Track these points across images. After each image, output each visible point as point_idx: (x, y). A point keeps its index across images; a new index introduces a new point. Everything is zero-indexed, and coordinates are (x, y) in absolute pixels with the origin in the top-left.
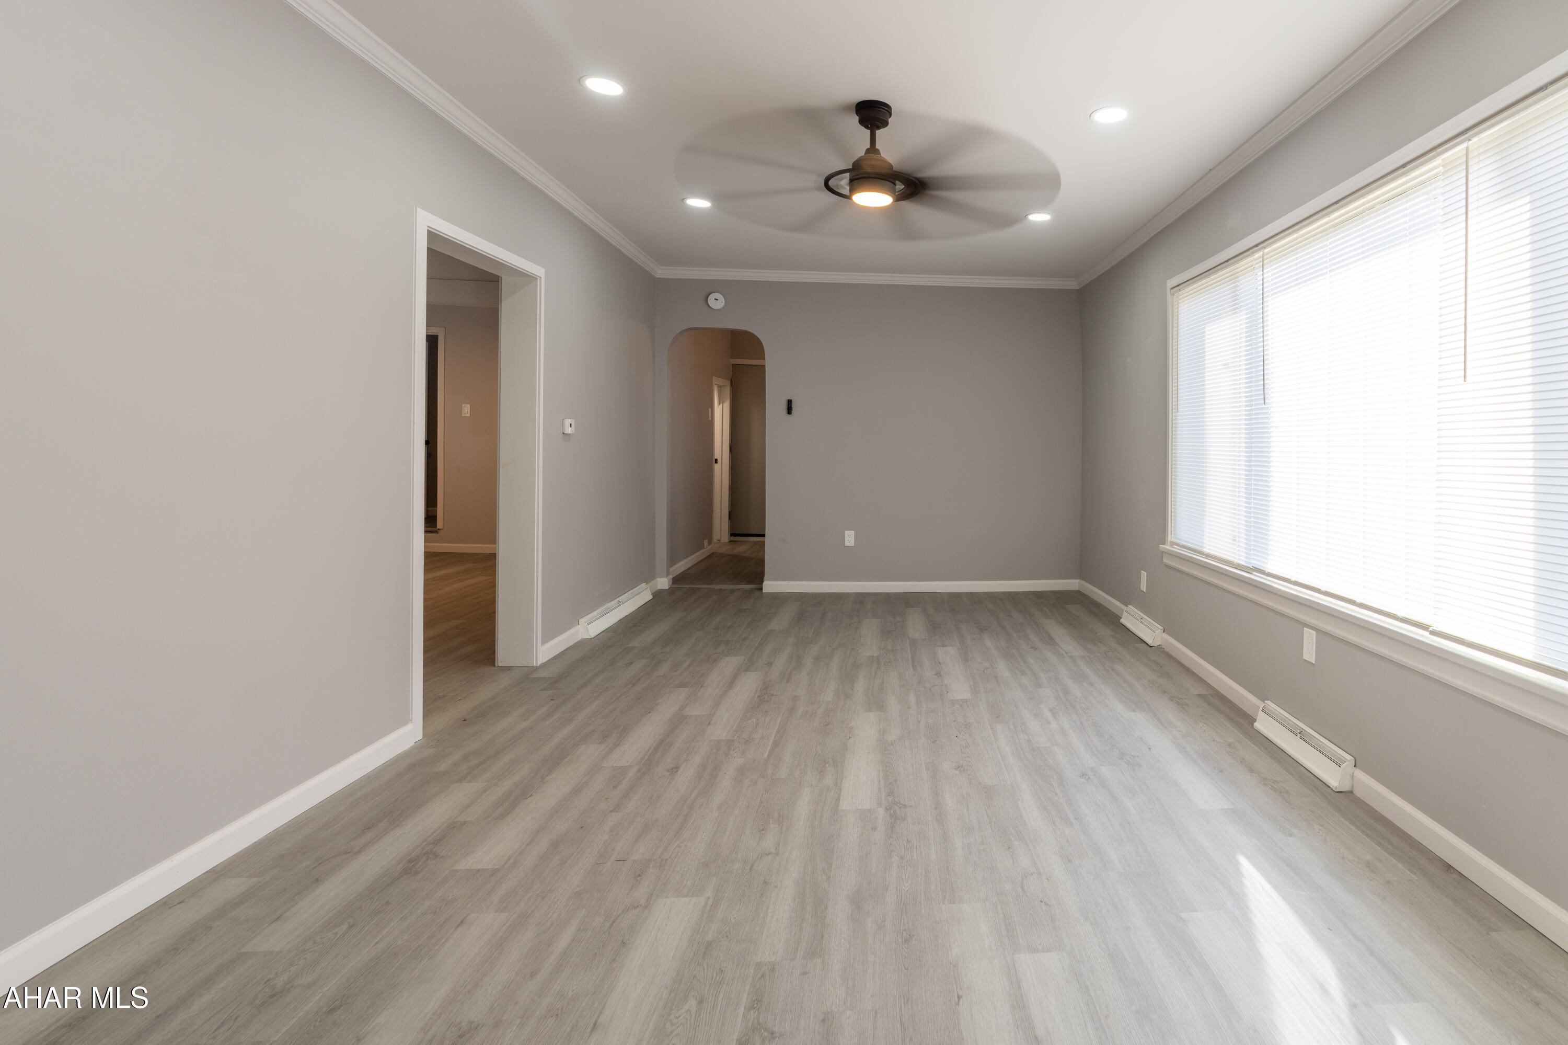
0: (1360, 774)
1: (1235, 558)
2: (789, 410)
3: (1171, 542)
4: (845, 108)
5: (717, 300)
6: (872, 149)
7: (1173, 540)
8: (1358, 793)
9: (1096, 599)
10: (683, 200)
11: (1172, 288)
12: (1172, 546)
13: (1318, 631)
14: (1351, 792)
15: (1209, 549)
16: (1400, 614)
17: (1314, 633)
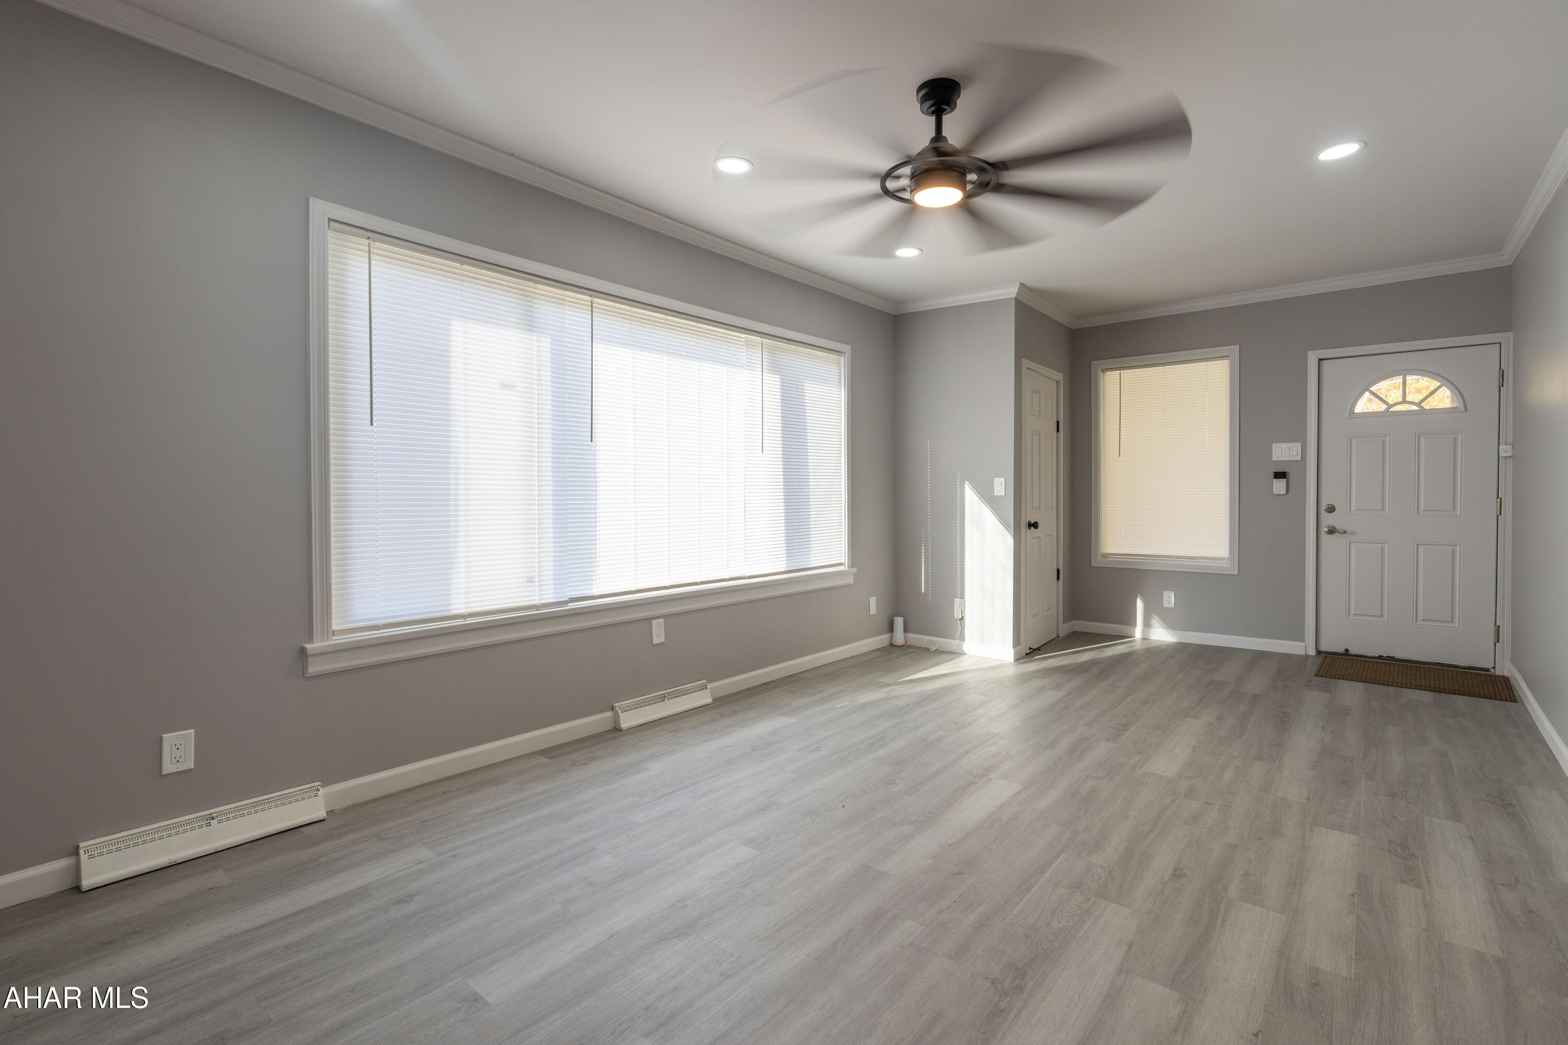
3: (334, 632)
6: (939, 135)
16: (727, 577)
17: (663, 619)
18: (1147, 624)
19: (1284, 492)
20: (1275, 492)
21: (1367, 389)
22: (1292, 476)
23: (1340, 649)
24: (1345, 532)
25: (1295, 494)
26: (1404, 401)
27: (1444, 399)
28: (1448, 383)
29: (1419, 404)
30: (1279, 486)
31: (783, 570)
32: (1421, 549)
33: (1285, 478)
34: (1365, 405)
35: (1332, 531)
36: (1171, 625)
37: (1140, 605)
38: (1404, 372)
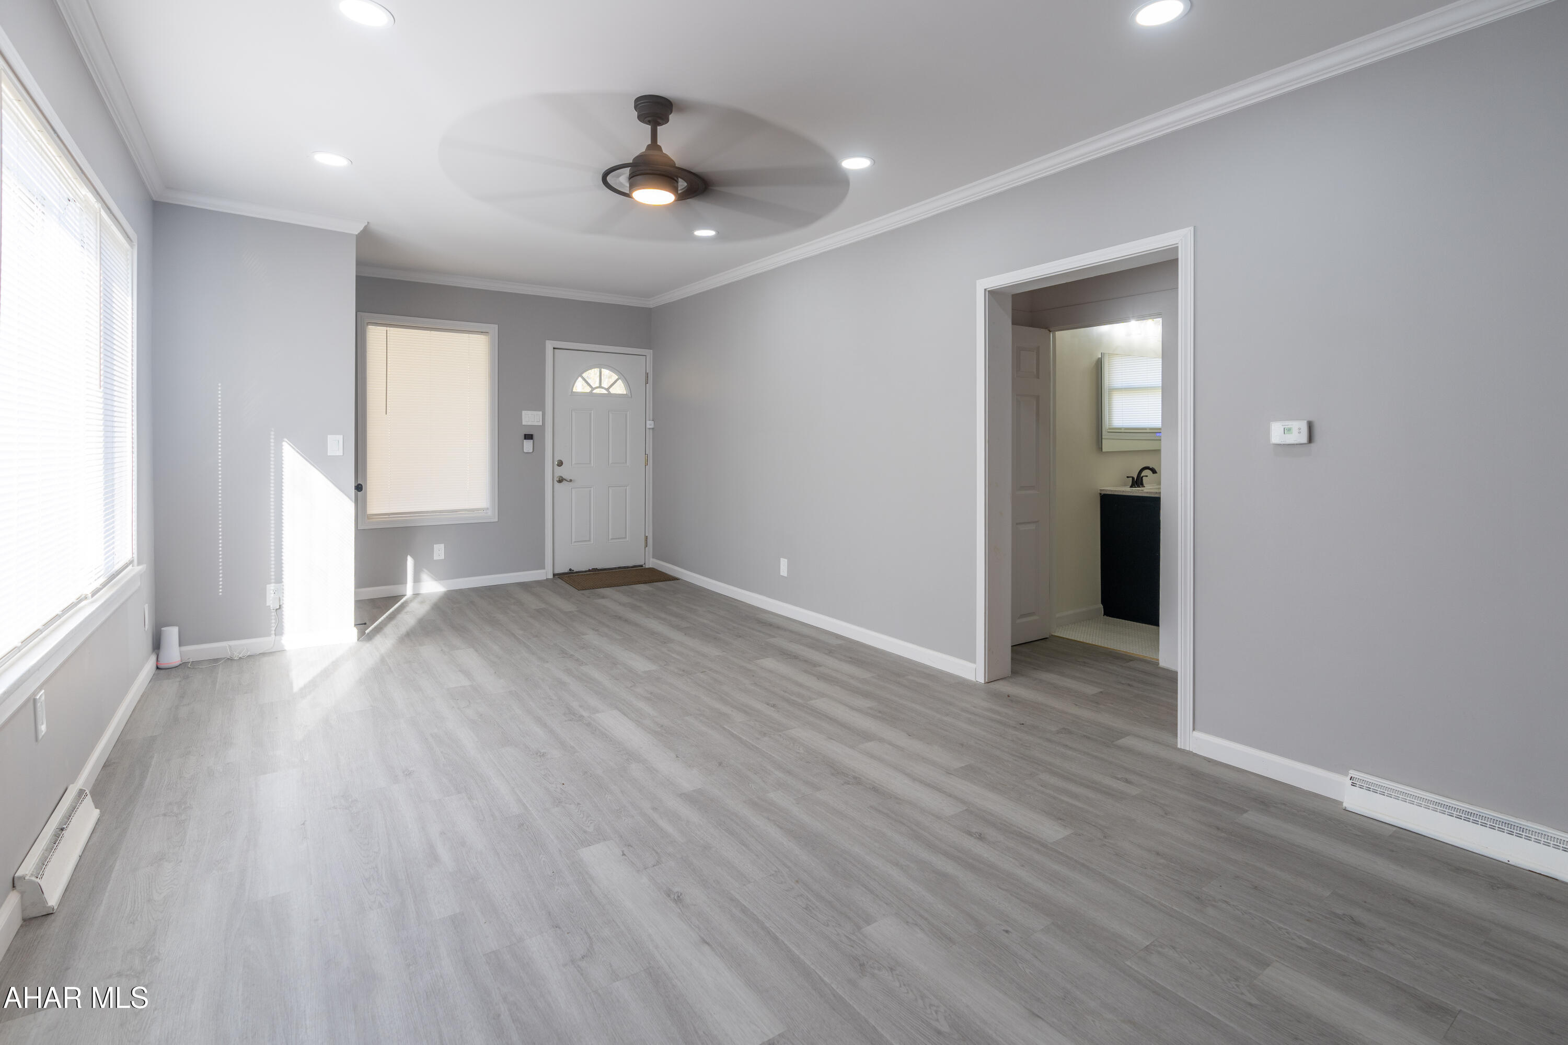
6: (654, 144)
13: (45, 685)
18: (417, 580)
19: (531, 451)
20: (525, 451)
21: (581, 375)
22: (535, 437)
23: (567, 570)
24: (571, 481)
25: (539, 451)
26: (600, 387)
27: (620, 389)
28: (623, 378)
29: (607, 389)
30: (528, 445)
32: (610, 490)
33: (532, 439)
34: (580, 387)
35: (561, 480)
36: (438, 577)
37: (410, 562)
38: (600, 366)
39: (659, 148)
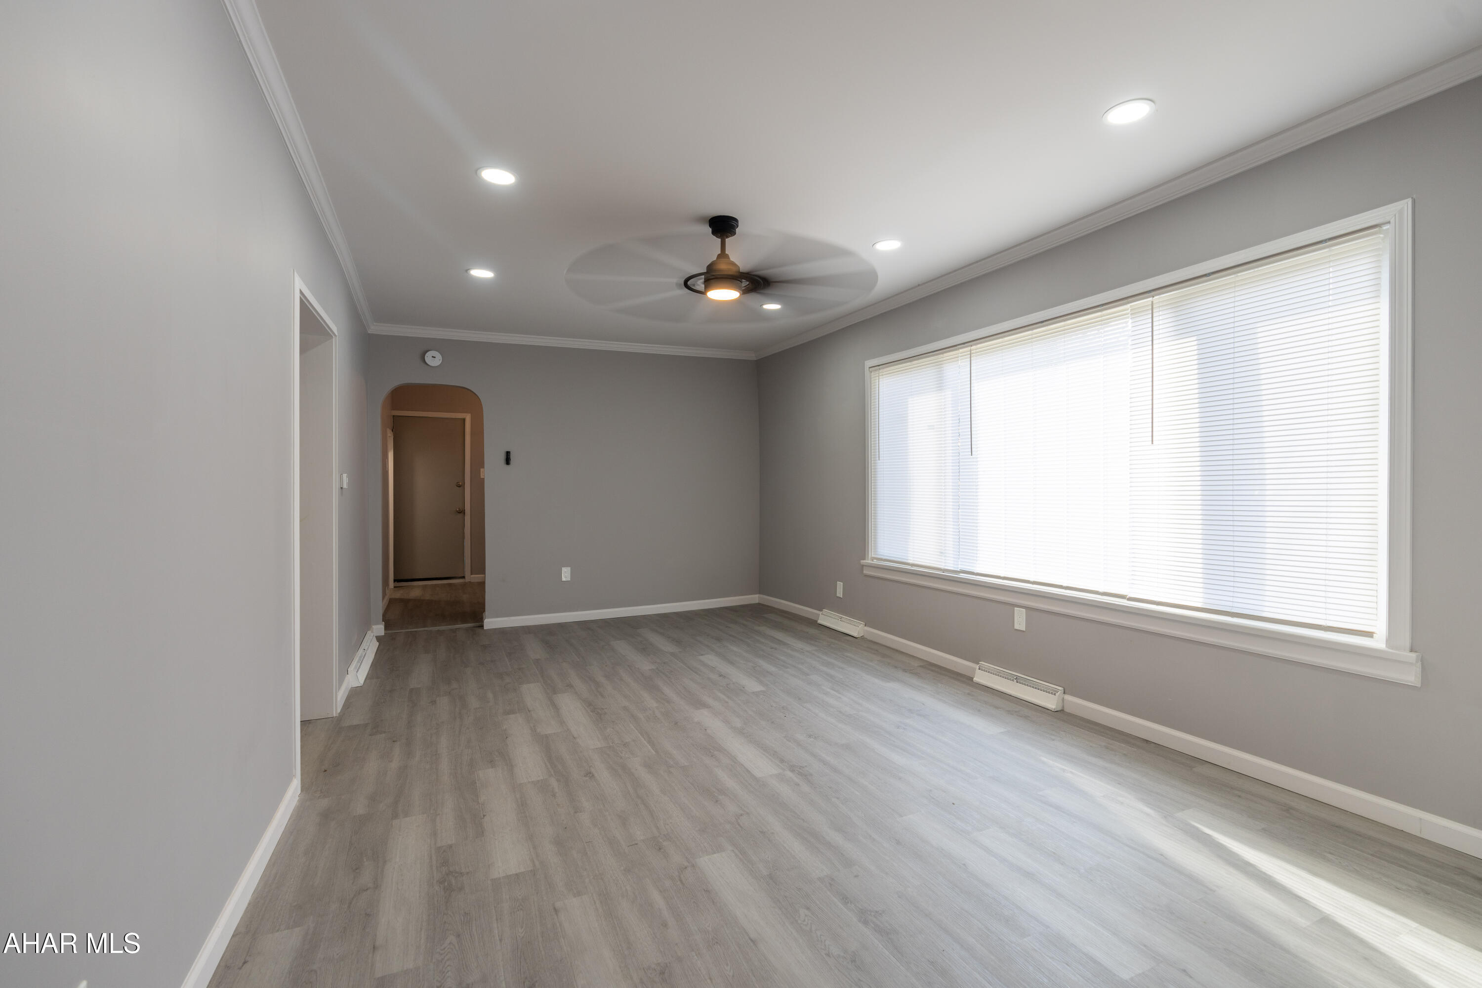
0: (1068, 697)
1: (942, 565)
2: (508, 461)
3: (871, 557)
4: (700, 219)
5: (435, 357)
6: (723, 255)
7: (873, 556)
8: (1067, 710)
9: (776, 606)
10: (467, 271)
11: (870, 368)
12: (872, 560)
13: (1027, 608)
14: (1062, 711)
15: (913, 560)
16: (1101, 590)
17: (1024, 610)
31: (1199, 605)
39: (727, 256)
